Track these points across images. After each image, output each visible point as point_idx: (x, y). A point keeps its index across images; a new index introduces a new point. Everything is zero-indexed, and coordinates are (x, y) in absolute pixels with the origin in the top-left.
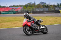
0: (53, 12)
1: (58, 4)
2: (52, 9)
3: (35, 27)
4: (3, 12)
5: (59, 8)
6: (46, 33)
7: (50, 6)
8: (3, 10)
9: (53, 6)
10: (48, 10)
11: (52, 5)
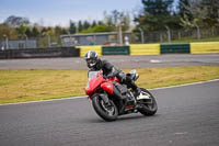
0: (55, 54)
1: (72, 25)
2: (52, 41)
3: (125, 94)
5: (77, 37)
6: (151, 114)
7: (44, 30)
9: (53, 31)
10: (38, 45)
11: (49, 29)
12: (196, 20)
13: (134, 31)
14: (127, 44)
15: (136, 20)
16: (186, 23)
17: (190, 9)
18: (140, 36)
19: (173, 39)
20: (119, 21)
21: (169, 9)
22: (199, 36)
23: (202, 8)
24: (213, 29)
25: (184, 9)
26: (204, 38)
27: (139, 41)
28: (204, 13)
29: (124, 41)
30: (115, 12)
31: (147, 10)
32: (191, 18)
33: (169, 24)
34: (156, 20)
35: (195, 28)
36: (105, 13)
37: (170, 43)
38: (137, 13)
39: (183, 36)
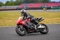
4: (53, 7)
8: (53, 5)
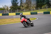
3: (29, 22)
12: (24, 7)
13: (10, 10)
14: (8, 13)
15: (10, 7)
16: (22, 8)
17: (23, 5)
18: (11, 11)
19: (19, 12)
20: (6, 8)
21: (18, 5)
22: (25, 11)
23: (25, 4)
24: (28, 9)
25: (21, 5)
26: (26, 11)
27: (11, 12)
28: (26, 6)
29: (7, 12)
30: (5, 5)
31: (12, 5)
32: (23, 7)
33: (18, 8)
34: (15, 7)
35: (24, 9)
36: (3, 6)
37: (18, 13)
38: (10, 6)
39: (21, 11)
